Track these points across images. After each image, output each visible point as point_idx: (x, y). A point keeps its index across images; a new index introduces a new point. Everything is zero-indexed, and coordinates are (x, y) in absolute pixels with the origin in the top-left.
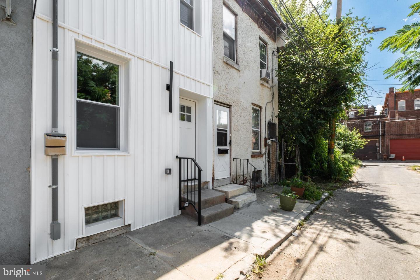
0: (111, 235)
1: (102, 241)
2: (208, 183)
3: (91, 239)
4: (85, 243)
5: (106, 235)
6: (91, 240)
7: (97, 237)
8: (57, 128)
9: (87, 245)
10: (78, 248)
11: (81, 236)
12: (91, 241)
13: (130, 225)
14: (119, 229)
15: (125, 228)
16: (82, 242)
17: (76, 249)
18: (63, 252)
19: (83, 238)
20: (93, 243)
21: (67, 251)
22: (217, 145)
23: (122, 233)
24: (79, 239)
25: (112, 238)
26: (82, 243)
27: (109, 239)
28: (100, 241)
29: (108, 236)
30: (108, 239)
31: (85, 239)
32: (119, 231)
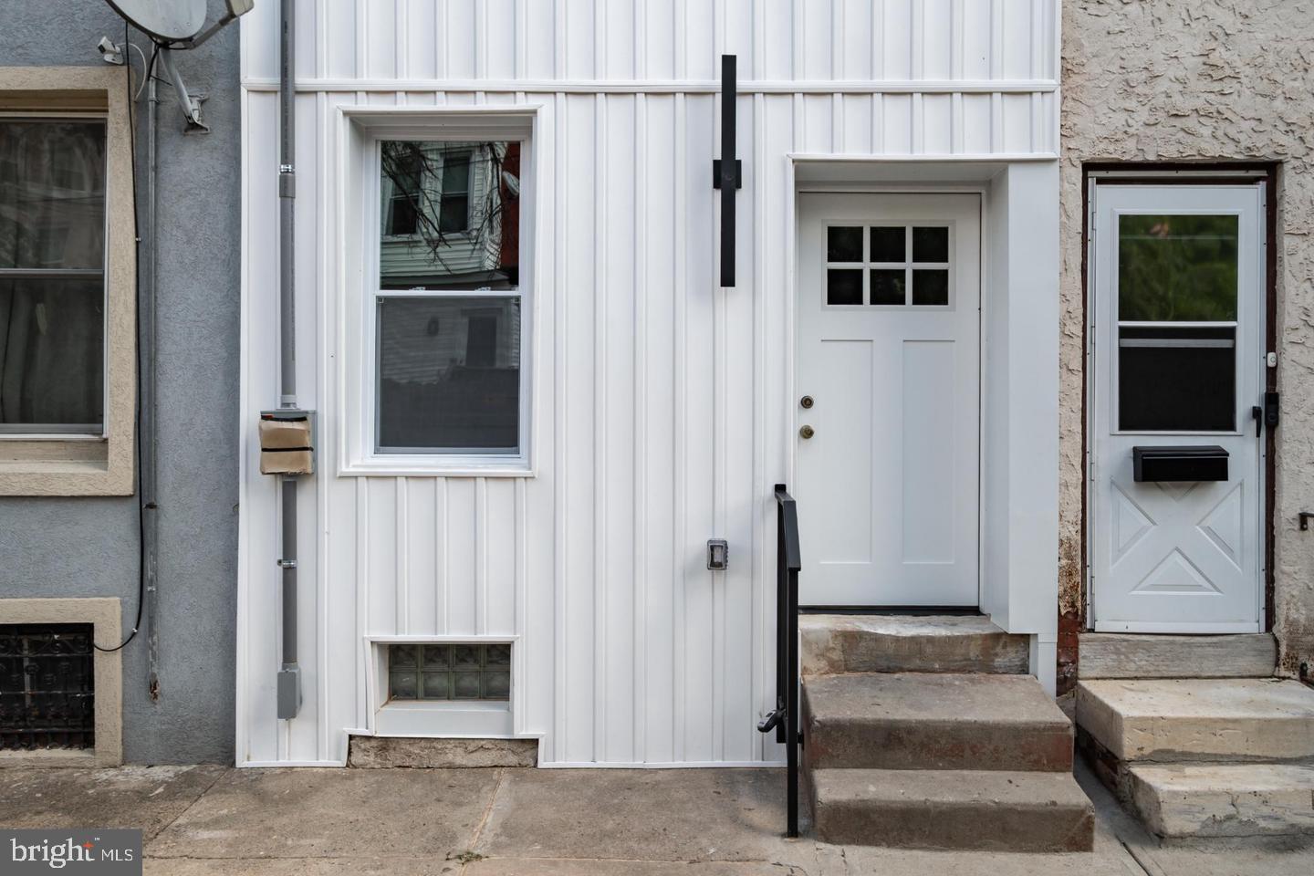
0: (460, 758)
1: (428, 768)
2: (1028, 645)
3: (394, 749)
4: (376, 755)
5: (443, 751)
6: (392, 752)
7: (411, 749)
8: (294, 393)
9: (379, 766)
10: (355, 767)
11: (362, 731)
12: (395, 757)
13: (535, 742)
14: (490, 746)
15: (514, 747)
16: (365, 750)
17: (347, 766)
18: (313, 762)
19: (369, 738)
20: (399, 762)
21: (324, 762)
22: (1122, 427)
23: (502, 763)
24: (358, 736)
25: (461, 767)
26: (366, 753)
27: (451, 767)
28: (422, 764)
29: (450, 757)
30: (448, 768)
31: (374, 743)
32: (493, 752)
